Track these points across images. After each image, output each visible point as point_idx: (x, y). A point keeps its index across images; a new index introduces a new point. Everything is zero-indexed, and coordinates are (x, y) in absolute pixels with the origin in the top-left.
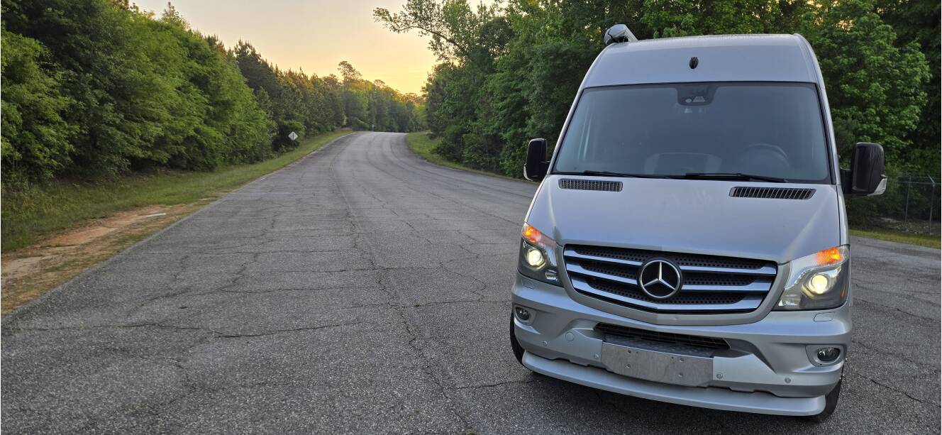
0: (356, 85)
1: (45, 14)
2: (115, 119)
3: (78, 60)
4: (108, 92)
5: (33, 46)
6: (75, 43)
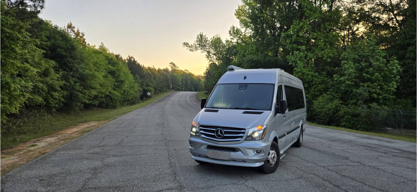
0: (176, 72)
1: (57, 51)
2: (79, 89)
3: (68, 67)
4: (78, 79)
5: (53, 63)
6: (67, 61)
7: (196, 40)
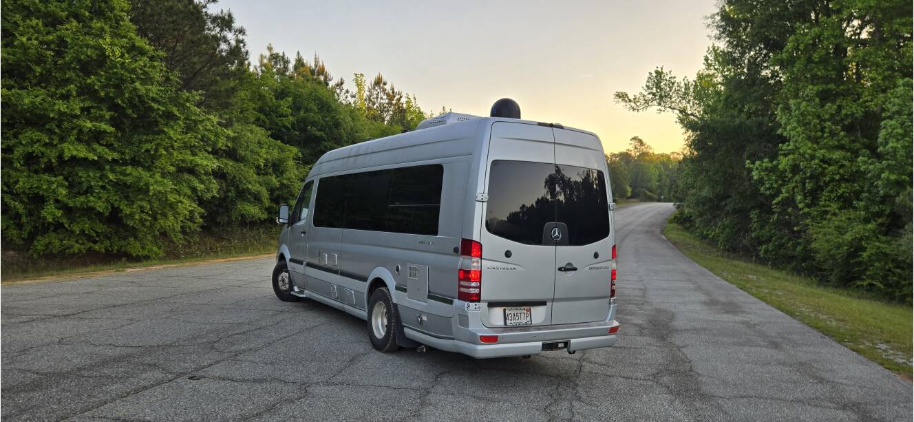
0: (647, 158)
7: (644, 84)
